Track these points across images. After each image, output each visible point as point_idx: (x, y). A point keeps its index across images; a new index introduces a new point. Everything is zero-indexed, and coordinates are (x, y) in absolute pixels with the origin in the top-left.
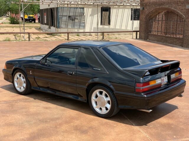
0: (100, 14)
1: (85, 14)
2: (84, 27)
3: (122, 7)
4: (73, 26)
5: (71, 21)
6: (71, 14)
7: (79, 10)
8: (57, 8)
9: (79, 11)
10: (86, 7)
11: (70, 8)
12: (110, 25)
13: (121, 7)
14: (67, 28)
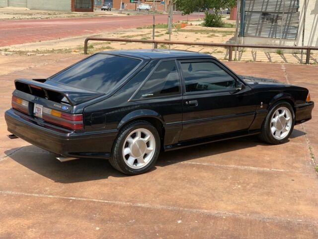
1: (299, 10)
2: (296, 35)
4: (273, 34)
5: (268, 23)
14: (259, 37)
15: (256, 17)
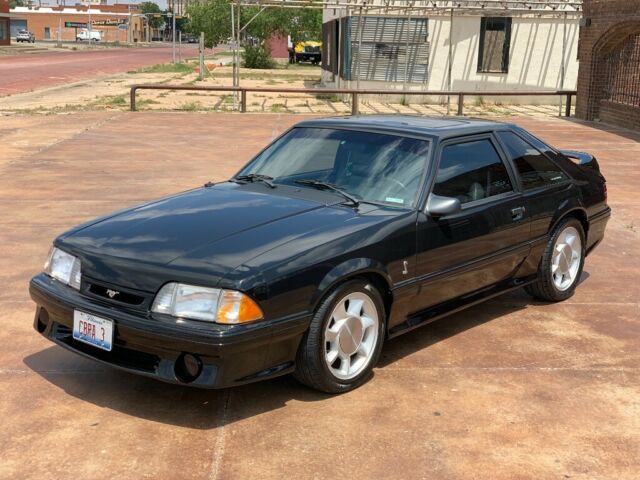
0: (476, 39)
1: (429, 39)
2: (426, 77)
3: (550, 16)
4: (393, 74)
5: (385, 59)
6: (387, 38)
7: (411, 26)
8: (346, 20)
9: (412, 29)
10: (434, 17)
11: (385, 19)
12: (507, 72)
13: (545, 17)
14: (372, 80)
15: (366, 51)
